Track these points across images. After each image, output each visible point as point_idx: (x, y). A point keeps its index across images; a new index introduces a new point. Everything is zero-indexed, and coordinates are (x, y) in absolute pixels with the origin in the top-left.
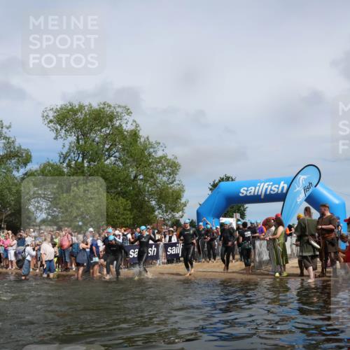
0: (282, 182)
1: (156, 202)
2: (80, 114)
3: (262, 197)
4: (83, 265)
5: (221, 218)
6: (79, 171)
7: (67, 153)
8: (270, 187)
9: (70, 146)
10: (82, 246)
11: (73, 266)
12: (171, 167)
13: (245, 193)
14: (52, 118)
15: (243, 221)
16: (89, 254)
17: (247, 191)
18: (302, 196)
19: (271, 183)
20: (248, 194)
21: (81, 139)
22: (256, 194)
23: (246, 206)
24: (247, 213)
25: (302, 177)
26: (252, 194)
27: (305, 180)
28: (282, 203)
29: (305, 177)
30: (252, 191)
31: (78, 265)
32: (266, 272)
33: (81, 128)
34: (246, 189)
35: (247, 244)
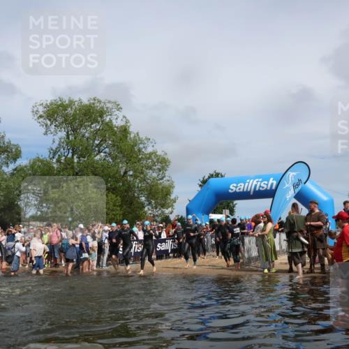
0: (272, 179)
1: (146, 198)
2: (70, 109)
3: (252, 193)
4: (72, 261)
5: (210, 215)
6: (68, 167)
7: (56, 149)
8: (259, 183)
9: (60, 141)
10: (72, 241)
11: (63, 262)
12: (161, 163)
13: (234, 189)
14: (42, 113)
15: (232, 217)
16: (78, 249)
17: (236, 187)
18: (291, 193)
19: (260, 180)
20: (238, 191)
21: (71, 134)
22: (245, 190)
23: (235, 202)
24: (236, 209)
25: (291, 174)
26: (241, 190)
27: (295, 176)
28: (271, 199)
29: (294, 173)
30: (241, 187)
31: (68, 261)
32: (255, 269)
33: (71, 123)
34: (235, 185)
35: (236, 240)
